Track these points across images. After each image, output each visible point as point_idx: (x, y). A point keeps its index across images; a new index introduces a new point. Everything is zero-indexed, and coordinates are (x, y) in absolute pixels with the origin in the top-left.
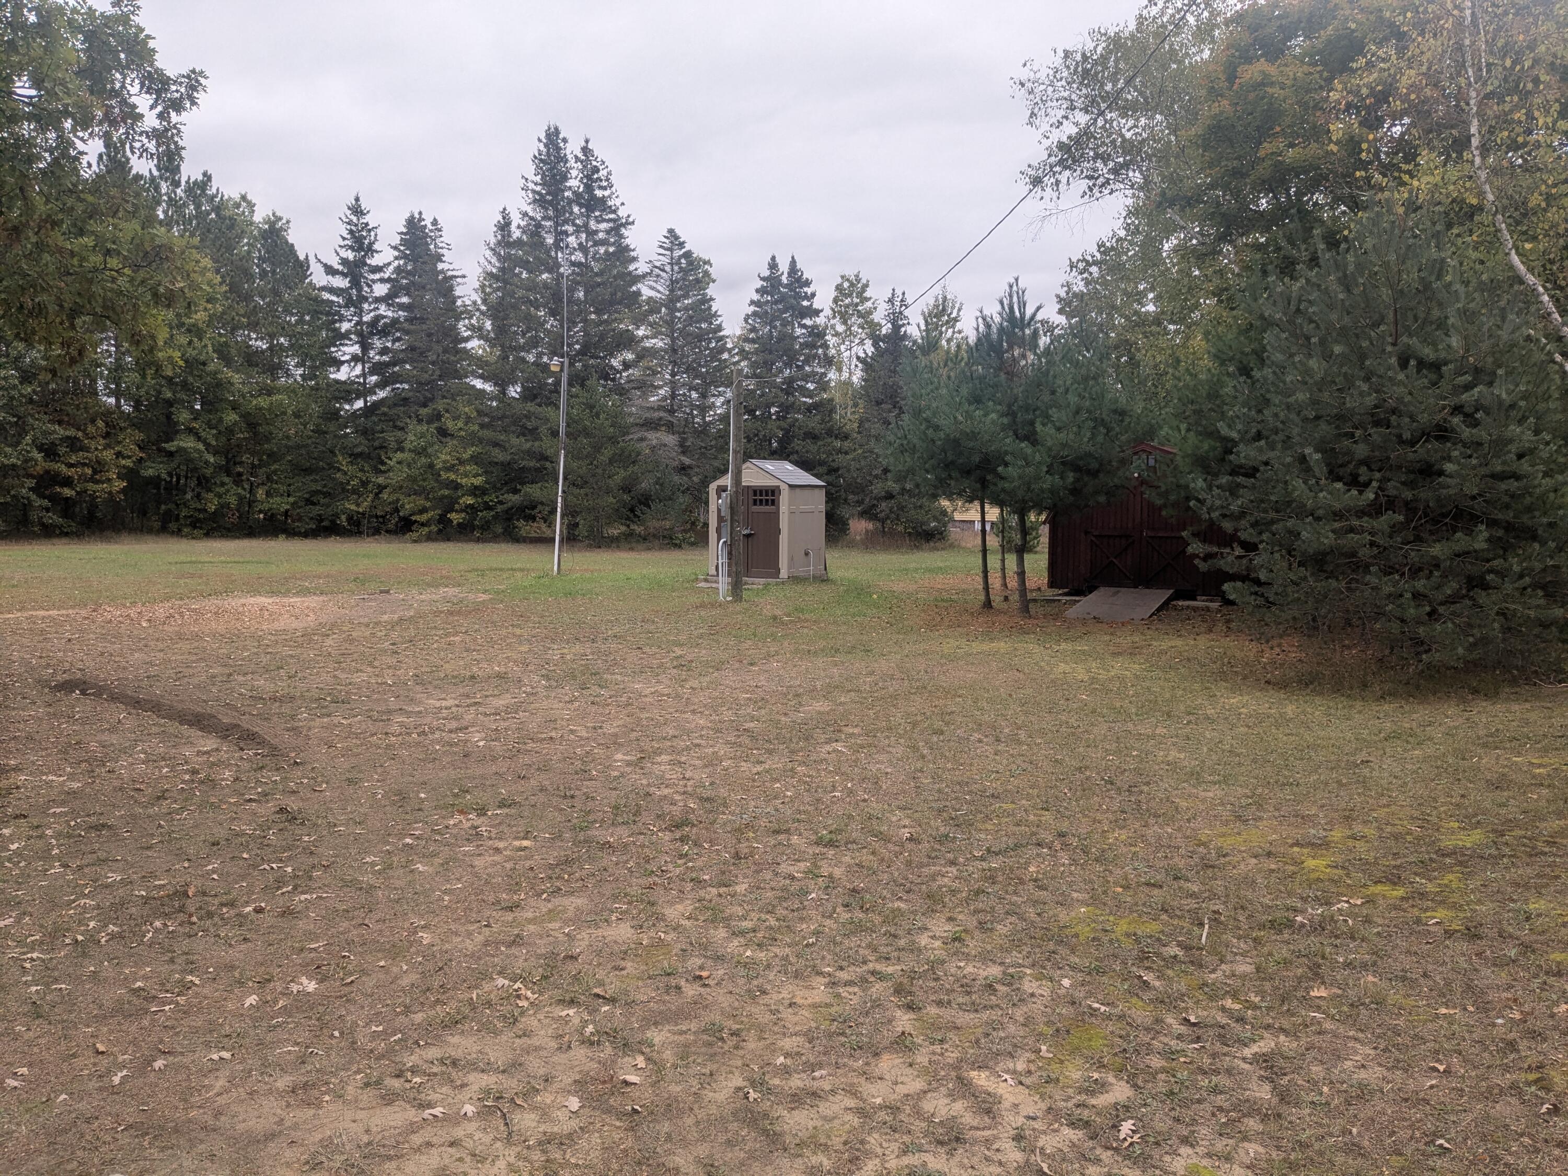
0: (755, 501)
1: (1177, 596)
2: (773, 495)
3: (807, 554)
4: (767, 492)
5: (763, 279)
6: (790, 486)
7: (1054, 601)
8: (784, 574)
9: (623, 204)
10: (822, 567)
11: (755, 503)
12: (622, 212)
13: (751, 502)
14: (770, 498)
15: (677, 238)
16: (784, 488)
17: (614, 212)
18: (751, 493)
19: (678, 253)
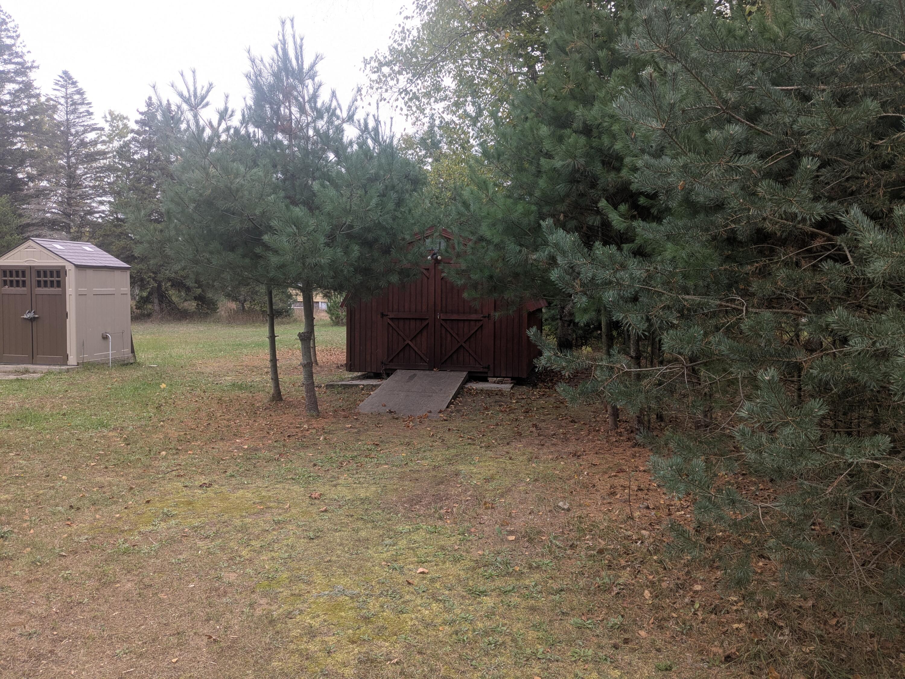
0: (39, 282)
1: (472, 377)
2: (58, 276)
3: (105, 338)
4: (52, 273)
5: (142, 113)
6: (77, 266)
7: (352, 386)
8: (72, 360)
9: (29, 52)
10: (128, 350)
11: (39, 284)
12: (28, 58)
13: (34, 283)
14: (55, 279)
15: (70, 78)
16: (69, 267)
17: (21, 57)
18: (34, 274)
19: (71, 90)
